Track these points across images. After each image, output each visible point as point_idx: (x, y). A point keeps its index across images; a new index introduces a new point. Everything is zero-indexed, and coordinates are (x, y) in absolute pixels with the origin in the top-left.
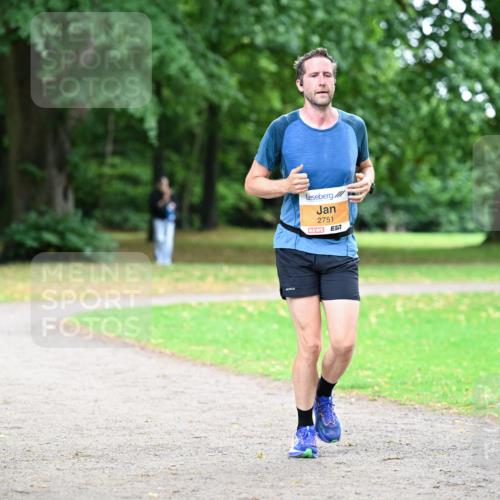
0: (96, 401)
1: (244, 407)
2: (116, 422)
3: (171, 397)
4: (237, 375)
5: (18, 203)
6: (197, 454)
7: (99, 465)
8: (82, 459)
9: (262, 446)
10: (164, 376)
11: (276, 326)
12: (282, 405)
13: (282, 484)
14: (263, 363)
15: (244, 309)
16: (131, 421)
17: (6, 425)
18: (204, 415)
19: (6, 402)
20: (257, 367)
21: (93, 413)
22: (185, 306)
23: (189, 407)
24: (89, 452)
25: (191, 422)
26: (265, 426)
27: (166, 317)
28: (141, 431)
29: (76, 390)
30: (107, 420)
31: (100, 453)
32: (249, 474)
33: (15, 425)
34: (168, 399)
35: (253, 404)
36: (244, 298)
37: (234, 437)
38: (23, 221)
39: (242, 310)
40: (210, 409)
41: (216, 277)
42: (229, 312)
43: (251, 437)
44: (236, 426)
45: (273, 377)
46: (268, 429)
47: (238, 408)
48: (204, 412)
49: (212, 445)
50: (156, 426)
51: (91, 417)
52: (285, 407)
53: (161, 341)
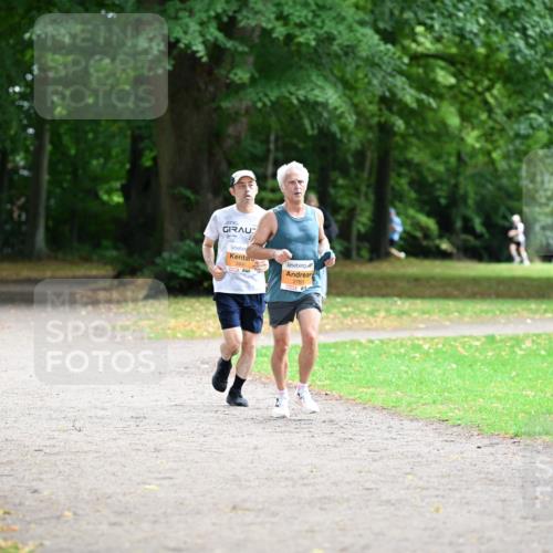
0: (256, 448)
1: (419, 455)
2: (278, 472)
3: (339, 444)
4: (412, 420)
5: (170, 230)
6: (367, 507)
7: (259, 520)
8: (240, 512)
9: (440, 499)
10: (331, 421)
11: (454, 366)
12: (462, 453)
13: (461, 540)
14: (440, 407)
15: (420, 347)
16: (294, 471)
17: (157, 475)
18: (375, 464)
19: (156, 450)
20: (433, 411)
21: (252, 463)
22: (354, 343)
23: (358, 456)
24: (248, 505)
25: (360, 472)
26: (443, 476)
27: (332, 356)
28: (305, 481)
29: (233, 436)
30: (268, 469)
31: (260, 506)
32: (425, 529)
33: (168, 475)
34: (335, 446)
35: (429, 452)
36: (420, 334)
37: (408, 488)
38: (175, 250)
39: (418, 348)
40: (381, 458)
41: (388, 311)
42: (402, 351)
43: (427, 489)
44: (410, 477)
45: (450, 423)
46: (447, 479)
47: (412, 457)
48: (375, 461)
49: (384, 498)
50: (322, 476)
51: (250, 466)
52: (465, 455)
53: (328, 382)
